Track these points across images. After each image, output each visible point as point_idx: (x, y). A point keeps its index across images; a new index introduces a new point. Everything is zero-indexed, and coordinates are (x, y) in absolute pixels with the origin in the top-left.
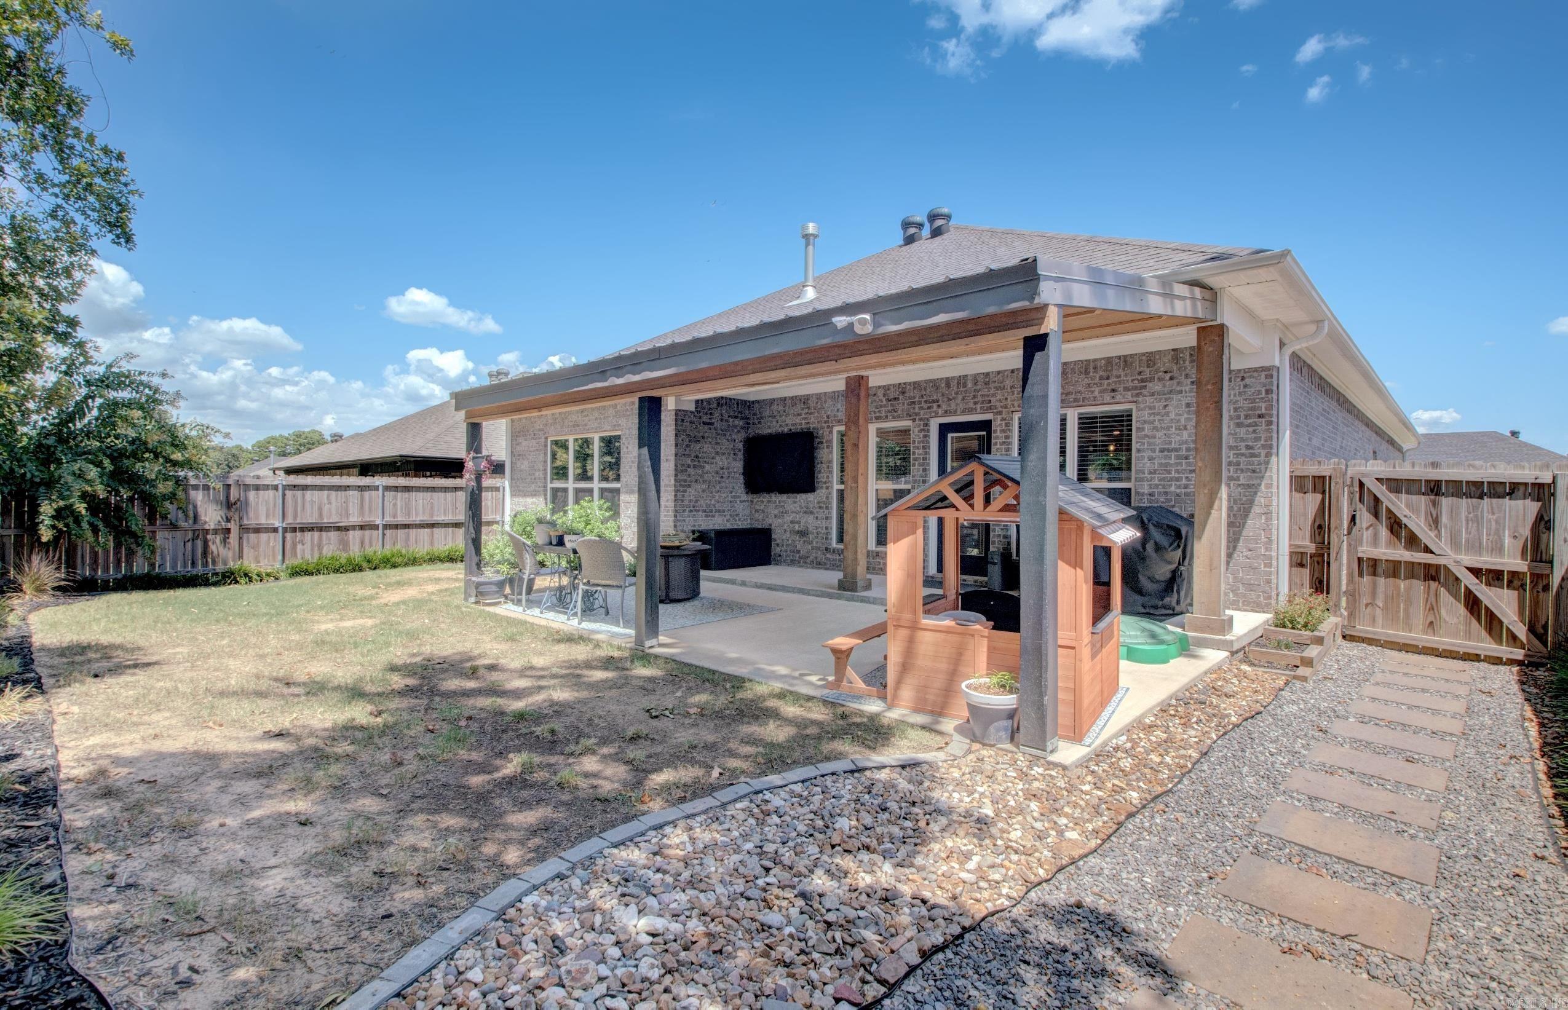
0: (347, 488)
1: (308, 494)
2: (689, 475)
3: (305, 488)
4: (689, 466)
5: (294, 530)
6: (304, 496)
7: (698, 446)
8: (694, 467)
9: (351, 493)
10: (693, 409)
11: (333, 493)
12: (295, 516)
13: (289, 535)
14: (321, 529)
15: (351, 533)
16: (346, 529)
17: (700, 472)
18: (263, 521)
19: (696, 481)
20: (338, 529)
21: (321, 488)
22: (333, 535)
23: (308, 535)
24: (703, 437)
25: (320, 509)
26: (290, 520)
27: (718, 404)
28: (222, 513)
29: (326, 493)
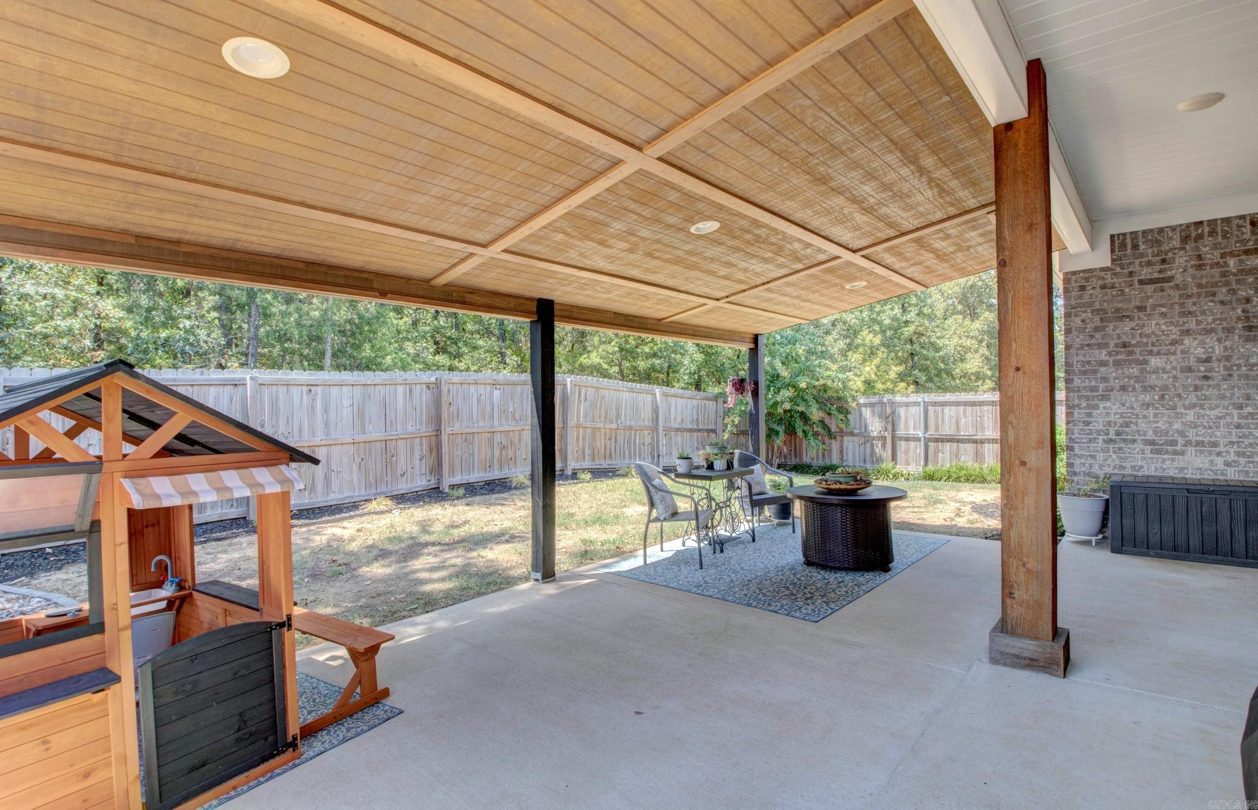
0: (981, 404)
1: (947, 409)
2: (1105, 379)
3: (943, 404)
4: (1103, 364)
5: (936, 440)
6: (943, 411)
7: (1127, 326)
8: (1117, 364)
9: (986, 408)
10: (1108, 264)
11: (969, 409)
12: (937, 429)
13: (932, 445)
14: (959, 441)
15: (986, 445)
16: (982, 442)
17: (1135, 371)
18: (912, 432)
19: (1123, 388)
20: (975, 442)
21: (957, 404)
22: (969, 447)
23: (948, 445)
24: (1141, 309)
25: (957, 422)
26: (931, 432)
27: (1185, 239)
28: (882, 424)
29: (962, 408)
